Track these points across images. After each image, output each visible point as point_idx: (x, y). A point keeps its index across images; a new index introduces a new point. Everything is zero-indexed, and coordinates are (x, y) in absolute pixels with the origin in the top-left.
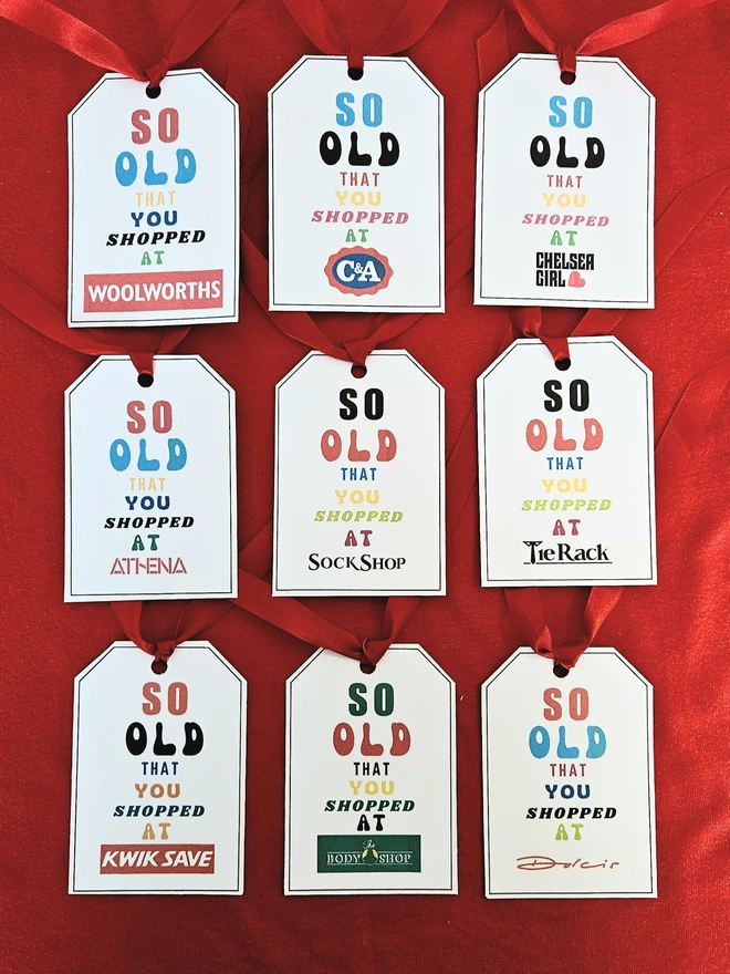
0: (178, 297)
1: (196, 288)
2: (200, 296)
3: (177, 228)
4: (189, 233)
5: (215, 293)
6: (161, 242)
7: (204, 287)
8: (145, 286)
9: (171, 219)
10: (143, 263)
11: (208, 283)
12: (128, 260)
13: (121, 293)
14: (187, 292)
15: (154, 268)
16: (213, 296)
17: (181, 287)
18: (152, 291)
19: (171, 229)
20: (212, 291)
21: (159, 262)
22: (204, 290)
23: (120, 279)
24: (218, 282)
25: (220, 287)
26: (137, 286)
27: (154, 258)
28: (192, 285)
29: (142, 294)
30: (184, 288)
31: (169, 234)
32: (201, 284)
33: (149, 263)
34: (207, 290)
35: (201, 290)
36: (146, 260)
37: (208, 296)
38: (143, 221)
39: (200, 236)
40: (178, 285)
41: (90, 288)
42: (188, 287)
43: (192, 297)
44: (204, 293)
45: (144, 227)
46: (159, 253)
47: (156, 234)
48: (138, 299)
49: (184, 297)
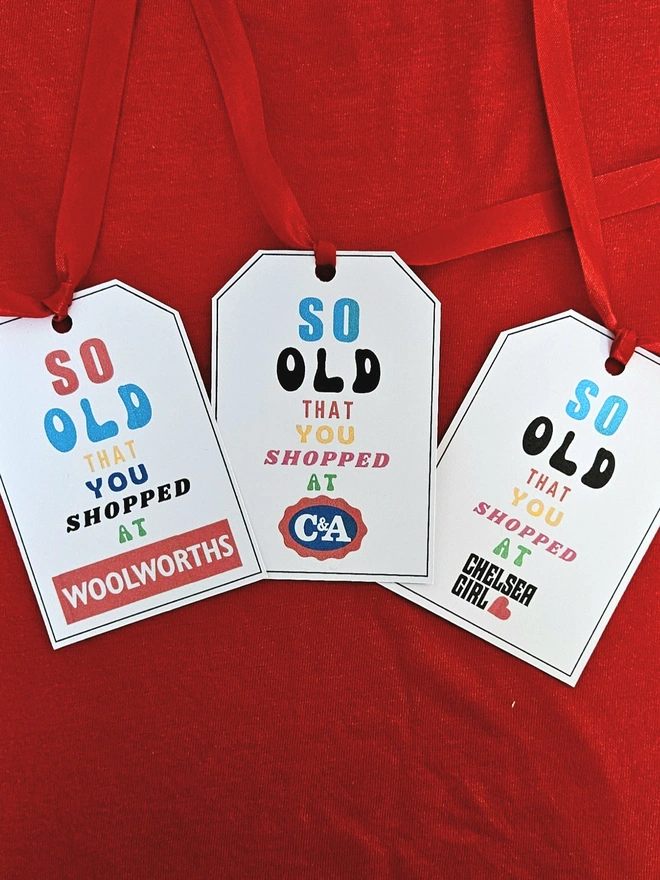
0: (181, 569)
1: (201, 552)
2: (209, 560)
3: (152, 484)
4: (168, 486)
5: (227, 551)
6: (136, 508)
7: (210, 546)
8: (134, 568)
9: (139, 476)
10: (122, 540)
11: (213, 541)
12: (102, 542)
13: (106, 586)
14: (191, 558)
15: (138, 542)
16: (225, 554)
17: (181, 556)
18: (145, 571)
19: (144, 487)
20: (222, 550)
21: (142, 533)
22: (212, 550)
23: (100, 569)
24: (226, 537)
25: (231, 541)
26: (124, 571)
27: (134, 530)
28: (194, 549)
29: (134, 579)
30: (186, 555)
31: (143, 495)
32: (204, 544)
33: (130, 538)
34: (216, 549)
35: (207, 552)
36: (125, 535)
37: (219, 557)
38: (105, 488)
39: (183, 486)
40: (176, 554)
41: (65, 591)
42: (190, 554)
43: (199, 563)
44: (213, 555)
45: (109, 496)
46: (139, 522)
47: (126, 500)
48: (130, 586)
49: (189, 567)
